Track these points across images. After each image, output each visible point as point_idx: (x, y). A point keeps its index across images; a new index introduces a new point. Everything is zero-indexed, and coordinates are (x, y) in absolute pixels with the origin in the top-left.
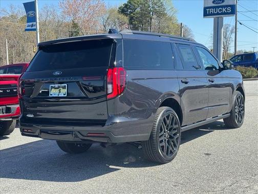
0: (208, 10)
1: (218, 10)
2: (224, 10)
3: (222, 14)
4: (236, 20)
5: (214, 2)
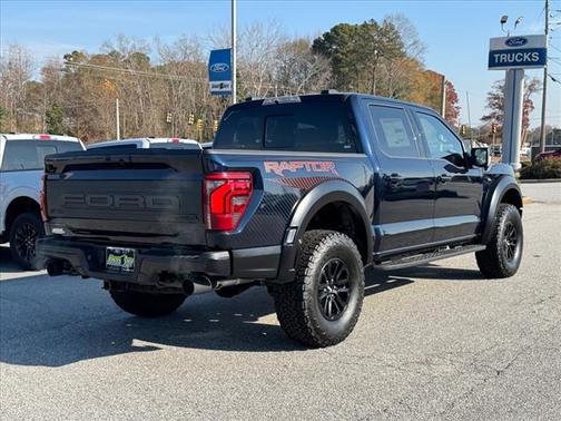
0: (497, 56)
1: (515, 57)
3: (523, 63)
4: (545, 73)
5: (508, 42)
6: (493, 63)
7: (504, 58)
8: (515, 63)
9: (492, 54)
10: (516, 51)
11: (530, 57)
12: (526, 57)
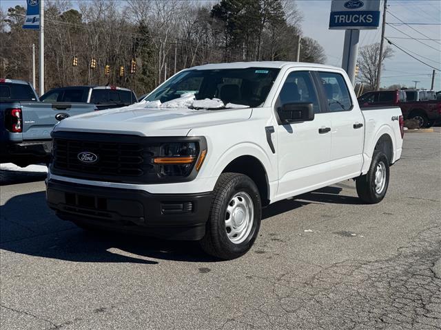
0: (337, 17)
1: (352, 19)
4: (382, 36)
5: (346, 5)
6: (334, 24)
7: (343, 18)
8: (352, 24)
12: (361, 18)
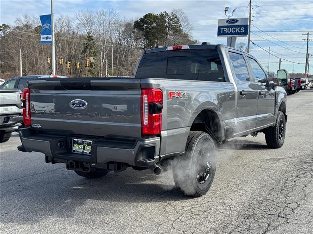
0: (222, 29)
1: (232, 30)
2: (237, 30)
3: (236, 33)
4: (249, 40)
5: (228, 21)
6: (220, 33)
7: (226, 30)
8: (231, 33)
9: (219, 28)
10: (232, 27)
11: (240, 30)
